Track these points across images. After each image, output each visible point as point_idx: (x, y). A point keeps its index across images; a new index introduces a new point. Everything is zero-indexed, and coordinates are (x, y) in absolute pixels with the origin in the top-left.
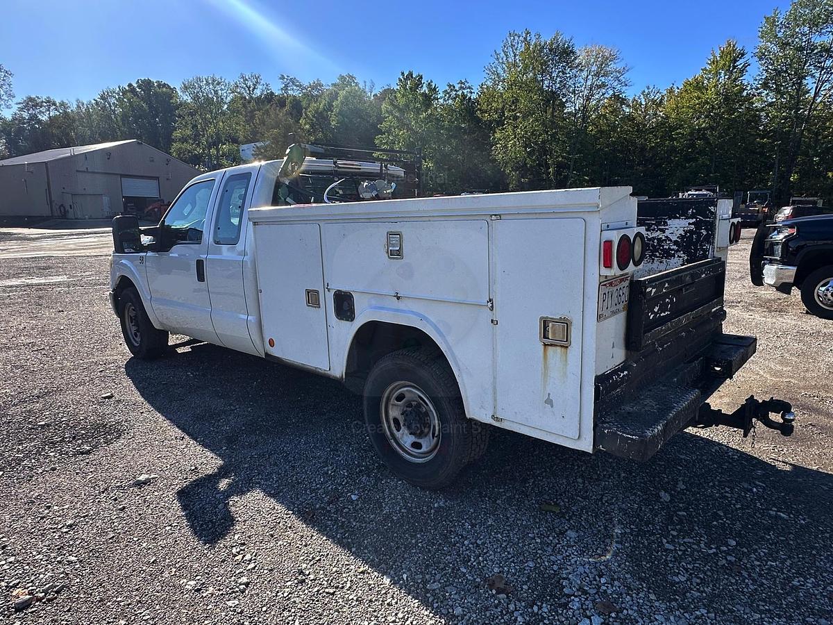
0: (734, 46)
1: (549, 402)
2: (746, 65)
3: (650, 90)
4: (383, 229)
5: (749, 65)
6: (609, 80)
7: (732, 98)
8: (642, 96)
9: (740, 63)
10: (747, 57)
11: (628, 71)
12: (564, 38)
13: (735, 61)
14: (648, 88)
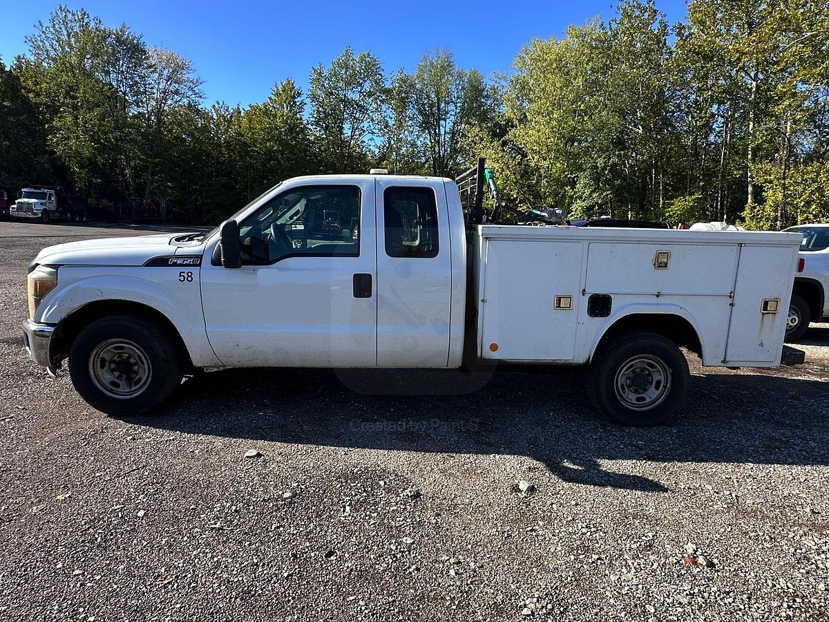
0: (293, 84)
1: (761, 345)
2: (303, 103)
3: (220, 106)
4: (654, 249)
5: (305, 104)
6: (183, 89)
7: (295, 128)
8: (213, 111)
9: (298, 100)
10: (303, 97)
11: (201, 83)
12: (134, 32)
13: (294, 98)
14: (218, 104)
